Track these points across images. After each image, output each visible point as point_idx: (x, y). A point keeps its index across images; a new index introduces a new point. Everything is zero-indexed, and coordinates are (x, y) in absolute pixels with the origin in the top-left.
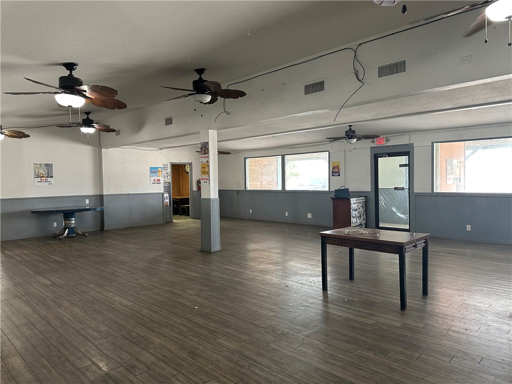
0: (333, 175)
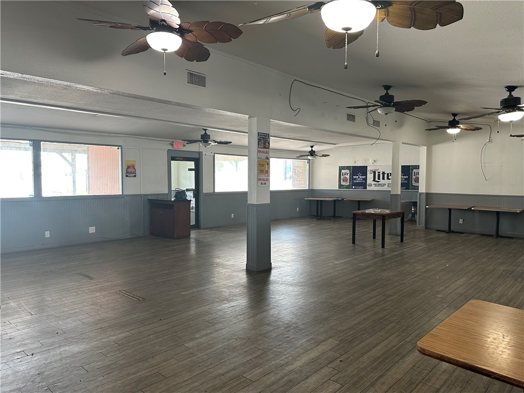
0: (127, 176)
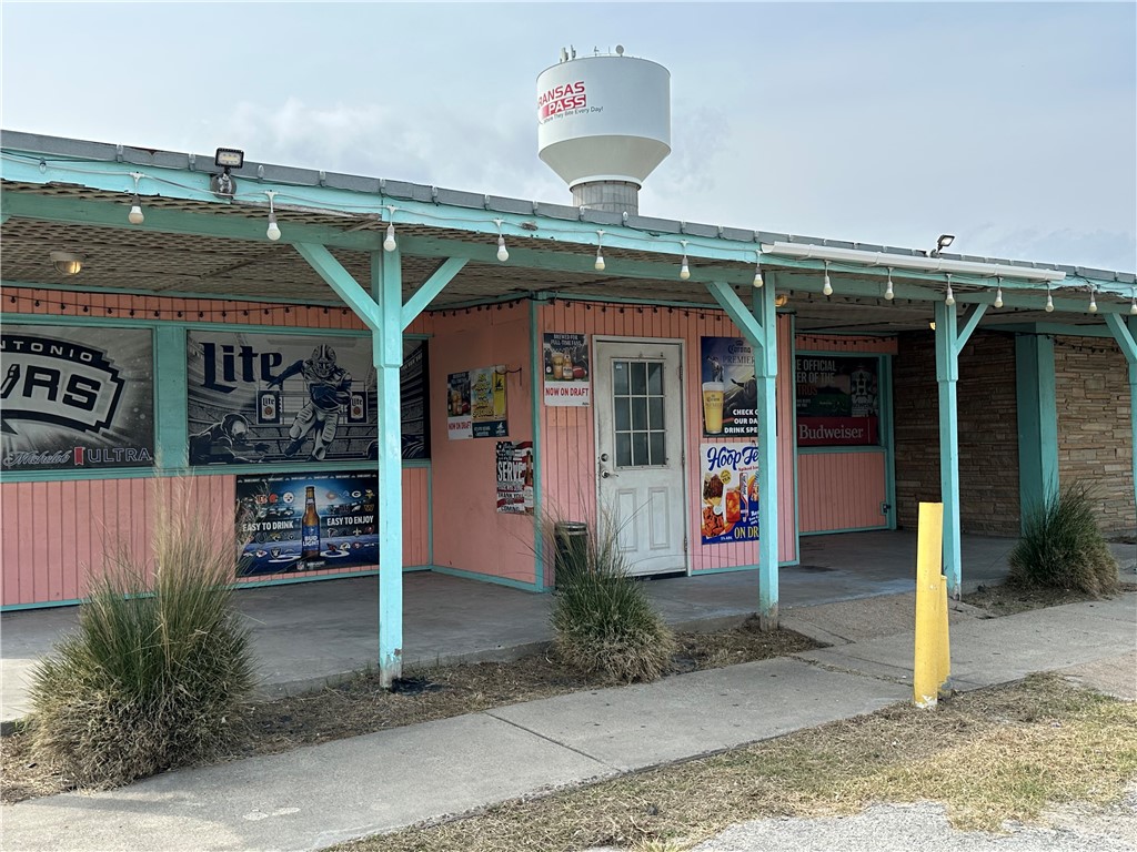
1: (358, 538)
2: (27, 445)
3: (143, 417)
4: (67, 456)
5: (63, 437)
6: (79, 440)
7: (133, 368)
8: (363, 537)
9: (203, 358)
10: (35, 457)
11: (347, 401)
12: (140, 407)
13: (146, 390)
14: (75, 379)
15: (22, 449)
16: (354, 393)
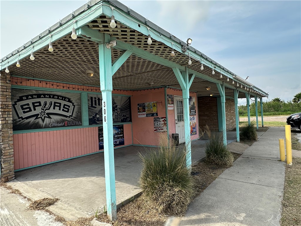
1: (120, 139)
2: (54, 122)
3: (79, 114)
4: (63, 124)
5: (62, 119)
6: (66, 120)
7: (77, 102)
8: (121, 139)
9: (90, 100)
10: (56, 124)
11: (117, 110)
12: (78, 112)
13: (79, 107)
14: (65, 105)
15: (53, 122)
16: (118, 108)
